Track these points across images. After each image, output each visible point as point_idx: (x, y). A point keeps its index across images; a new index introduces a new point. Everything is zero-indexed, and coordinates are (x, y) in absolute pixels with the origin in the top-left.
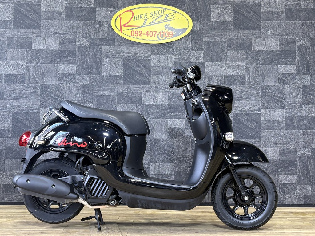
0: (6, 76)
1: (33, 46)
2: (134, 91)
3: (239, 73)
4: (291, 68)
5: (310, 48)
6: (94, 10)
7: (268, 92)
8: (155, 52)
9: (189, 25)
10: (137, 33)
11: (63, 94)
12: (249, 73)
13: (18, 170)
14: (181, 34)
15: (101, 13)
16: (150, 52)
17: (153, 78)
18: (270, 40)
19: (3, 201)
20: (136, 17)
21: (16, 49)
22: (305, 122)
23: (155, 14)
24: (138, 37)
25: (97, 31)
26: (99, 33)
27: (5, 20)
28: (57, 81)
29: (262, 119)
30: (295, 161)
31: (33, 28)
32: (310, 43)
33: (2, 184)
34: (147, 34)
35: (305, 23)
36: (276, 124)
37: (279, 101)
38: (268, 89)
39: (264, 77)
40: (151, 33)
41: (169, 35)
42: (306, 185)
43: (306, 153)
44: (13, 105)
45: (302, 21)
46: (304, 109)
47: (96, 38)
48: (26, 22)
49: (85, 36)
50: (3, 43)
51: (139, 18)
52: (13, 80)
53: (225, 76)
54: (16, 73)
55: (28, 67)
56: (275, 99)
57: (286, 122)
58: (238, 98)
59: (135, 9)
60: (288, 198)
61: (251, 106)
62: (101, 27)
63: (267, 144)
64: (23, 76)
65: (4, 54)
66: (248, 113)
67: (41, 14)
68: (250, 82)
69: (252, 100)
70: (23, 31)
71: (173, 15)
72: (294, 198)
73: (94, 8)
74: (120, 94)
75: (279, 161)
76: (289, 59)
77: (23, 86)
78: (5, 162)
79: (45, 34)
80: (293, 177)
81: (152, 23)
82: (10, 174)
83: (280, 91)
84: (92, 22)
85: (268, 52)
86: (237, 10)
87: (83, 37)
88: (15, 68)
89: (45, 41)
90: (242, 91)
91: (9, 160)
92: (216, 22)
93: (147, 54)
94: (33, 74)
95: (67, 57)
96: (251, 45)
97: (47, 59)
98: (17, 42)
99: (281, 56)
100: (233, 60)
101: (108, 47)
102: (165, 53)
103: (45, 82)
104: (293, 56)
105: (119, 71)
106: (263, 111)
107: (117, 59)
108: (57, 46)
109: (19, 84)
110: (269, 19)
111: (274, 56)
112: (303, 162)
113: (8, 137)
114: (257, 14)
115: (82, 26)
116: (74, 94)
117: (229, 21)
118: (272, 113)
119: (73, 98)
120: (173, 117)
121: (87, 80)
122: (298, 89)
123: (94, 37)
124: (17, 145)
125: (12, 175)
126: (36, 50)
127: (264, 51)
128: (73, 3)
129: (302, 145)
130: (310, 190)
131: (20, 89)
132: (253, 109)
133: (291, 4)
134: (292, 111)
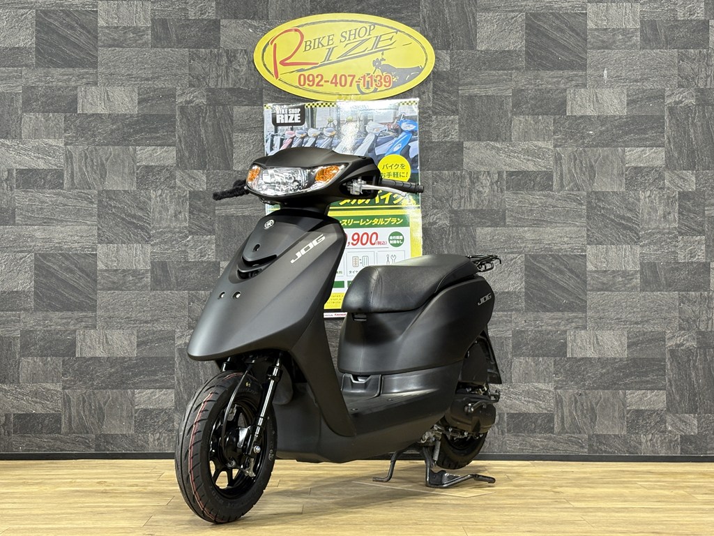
0: (20, 172)
1: (79, 106)
4: (654, 155)
5: (696, 110)
6: (215, 25)
7: (603, 208)
9: (427, 59)
10: (311, 78)
11: (148, 214)
12: (561, 166)
13: (50, 381)
14: (409, 80)
15: (231, 31)
18: (606, 91)
19: (14, 451)
20: (308, 43)
21: (43, 112)
22: (684, 274)
23: (352, 37)
24: (314, 88)
25: (222, 71)
26: (228, 76)
27: (17, 46)
28: (135, 184)
29: (590, 267)
30: (660, 361)
31: (81, 64)
32: (697, 99)
33: (14, 414)
34: (335, 81)
35: (684, 55)
36: (620, 279)
37: (625, 227)
38: (603, 201)
39: (593, 175)
40: (343, 77)
41: (384, 83)
42: (687, 413)
43: (685, 342)
44: (37, 239)
45: (678, 48)
46: (681, 244)
47: (221, 89)
48: (62, 51)
49: (196, 83)
50: (13, 98)
51: (316, 47)
52: (36, 180)
53: (507, 172)
54: (41, 165)
55: (69, 151)
56: (618, 224)
57: (642, 273)
58: (535, 222)
59: (308, 27)
60: (647, 441)
61: (566, 239)
62: (231, 62)
63: (601, 323)
64: (59, 174)
65: (16, 124)
66: (558, 255)
67: (98, 34)
68: (562, 186)
69: (568, 225)
70: (57, 72)
71: (391, 39)
72: (659, 441)
73: (216, 19)
75: (627, 360)
76: (650, 134)
77: (58, 194)
78: (19, 363)
79: (107, 79)
80: (656, 396)
81: (346, 56)
82: (30, 391)
83: (629, 206)
84: (211, 51)
85: (603, 120)
86: (534, 25)
87: (191, 85)
88: (41, 156)
89: (108, 95)
90: (544, 206)
91: (30, 359)
92: (487, 52)
94: (81, 169)
95: (156, 130)
96: (564, 103)
97: (111, 134)
98: (43, 96)
99: (631, 127)
100: (525, 136)
101: (247, 108)
103: (108, 186)
104: (657, 127)
106: (591, 250)
108: (135, 105)
109: (49, 191)
110: (605, 46)
111: (616, 127)
112: (679, 363)
113: (25, 310)
114: (578, 34)
115: (190, 61)
116: (173, 212)
117: (515, 51)
118: (610, 253)
119: (171, 222)
121: (201, 181)
122: (669, 201)
123: (217, 85)
124: (47, 327)
125: (36, 394)
126: (86, 114)
127: (594, 117)
128: (170, 9)
129: (676, 324)
130: (695, 425)
131: (51, 201)
132: (569, 246)
133: (654, 12)
134: (656, 250)
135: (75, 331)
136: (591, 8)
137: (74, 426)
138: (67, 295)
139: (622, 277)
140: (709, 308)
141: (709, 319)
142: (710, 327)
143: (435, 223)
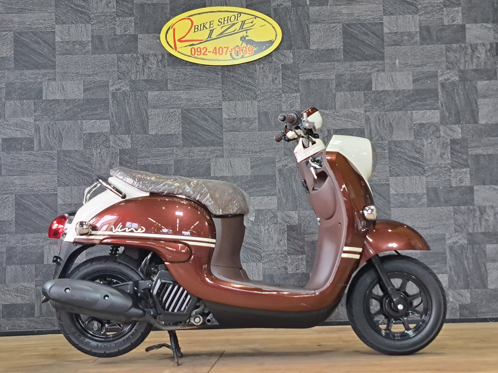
0: (4, 140)
1: (44, 95)
2: (199, 157)
3: (356, 125)
4: (432, 115)
5: (459, 84)
6: (135, 37)
7: (400, 152)
8: (228, 97)
11: (91, 165)
12: (370, 124)
13: (27, 281)
15: (145, 42)
16: (220, 98)
17: (227, 137)
18: (398, 74)
19: (3, 330)
21: (19, 100)
22: (456, 194)
25: (140, 68)
26: (143, 72)
27: (1, 56)
28: (82, 146)
29: (392, 192)
30: (443, 254)
31: (44, 67)
32: (459, 77)
33: (2, 305)
35: (449, 48)
37: (415, 164)
38: (399, 147)
39: (392, 130)
42: (462, 289)
43: (459, 241)
44: (17, 184)
45: (445, 44)
46: (453, 174)
47: (139, 80)
48: (32, 59)
49: (122, 77)
52: (16, 145)
53: (333, 129)
54: (19, 135)
55: (37, 125)
56: (410, 162)
57: (428, 195)
61: (375, 173)
62: (146, 62)
64: (31, 141)
65: (1, 108)
67: (55, 46)
68: (371, 138)
70: (27, 72)
73: (135, 34)
74: (177, 162)
75: (420, 254)
76: (429, 101)
77: (31, 154)
78: (5, 270)
79: (62, 76)
82: (14, 289)
83: (418, 150)
84: (132, 56)
85: (397, 93)
86: (347, 33)
87: (119, 78)
88: (18, 129)
89: (63, 87)
91: (13, 267)
92: (317, 50)
93: (216, 101)
94: (45, 137)
95: (96, 109)
96: (370, 82)
97: (65, 113)
98: (20, 89)
99: (417, 97)
100: (345, 106)
101: (157, 92)
102: (243, 99)
103: (65, 147)
104: (433, 96)
105: (175, 128)
106: (392, 180)
107: (172, 110)
108: (81, 93)
109: (24, 152)
110: (396, 44)
111: (406, 97)
112: (456, 255)
113: (9, 233)
114: (378, 37)
115: (118, 63)
116: (108, 163)
117: (336, 49)
118: (406, 182)
119: (107, 170)
120: (258, 194)
121: (127, 142)
122: (444, 145)
123: (137, 77)
124: (24, 244)
125: (17, 290)
126: (49, 100)
127: (390, 91)
128: (104, 28)
129: (452, 229)
130: (468, 297)
131: (26, 159)
132: (378, 178)
133: (428, 21)
134: (436, 179)
135: (43, 246)
136: (386, 19)
137: (44, 311)
138: (37, 222)
139: (414, 198)
140: (474, 216)
141: (474, 224)
142: (475, 229)
143: (287, 165)
